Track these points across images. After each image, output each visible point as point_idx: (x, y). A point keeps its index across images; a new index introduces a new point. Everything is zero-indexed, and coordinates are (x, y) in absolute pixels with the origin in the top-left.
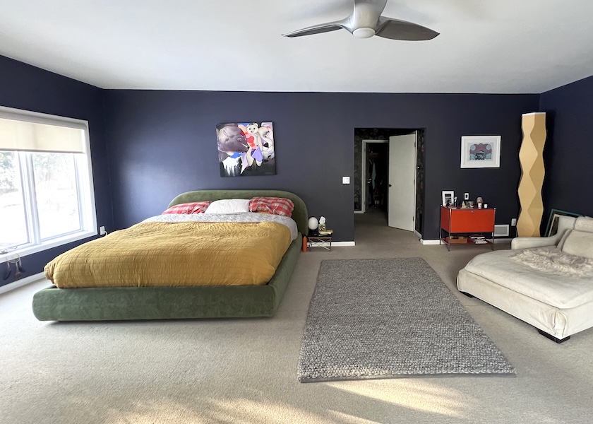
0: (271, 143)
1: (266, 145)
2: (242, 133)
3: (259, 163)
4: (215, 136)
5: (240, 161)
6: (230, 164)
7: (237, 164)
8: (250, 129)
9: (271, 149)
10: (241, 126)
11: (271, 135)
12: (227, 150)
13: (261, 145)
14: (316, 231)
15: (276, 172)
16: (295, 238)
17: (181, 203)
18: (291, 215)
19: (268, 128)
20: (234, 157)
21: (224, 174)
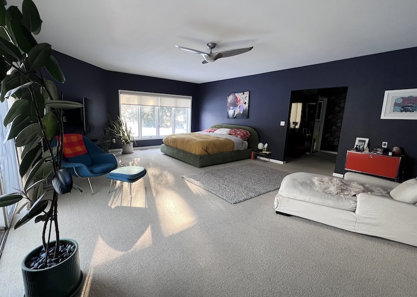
0: (247, 102)
1: (245, 103)
2: (236, 98)
3: (241, 112)
4: (227, 99)
6: (231, 112)
8: (239, 96)
9: (247, 105)
10: (236, 94)
11: (248, 98)
13: (243, 103)
14: (262, 150)
15: (248, 118)
16: (241, 149)
17: (212, 128)
18: (246, 139)
19: (247, 94)
20: (232, 109)
21: (228, 117)
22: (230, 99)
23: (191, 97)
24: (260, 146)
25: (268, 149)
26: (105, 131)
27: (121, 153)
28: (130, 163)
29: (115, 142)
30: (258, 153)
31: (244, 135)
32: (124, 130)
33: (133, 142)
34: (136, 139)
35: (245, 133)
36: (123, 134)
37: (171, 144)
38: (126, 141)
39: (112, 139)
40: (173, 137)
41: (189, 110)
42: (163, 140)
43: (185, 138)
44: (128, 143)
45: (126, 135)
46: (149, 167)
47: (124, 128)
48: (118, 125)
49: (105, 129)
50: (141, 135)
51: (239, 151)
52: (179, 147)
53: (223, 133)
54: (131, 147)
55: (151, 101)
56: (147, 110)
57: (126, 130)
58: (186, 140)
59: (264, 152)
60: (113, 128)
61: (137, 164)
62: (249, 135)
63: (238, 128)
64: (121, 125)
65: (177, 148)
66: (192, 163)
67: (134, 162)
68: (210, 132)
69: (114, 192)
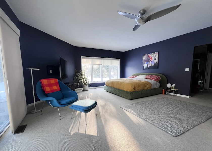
0: (157, 58)
1: (156, 59)
2: (149, 57)
3: (153, 65)
4: (142, 58)
5: (148, 65)
6: (145, 66)
7: (147, 66)
8: (151, 55)
9: (157, 60)
10: (149, 55)
11: (157, 56)
12: (145, 62)
13: (154, 59)
14: (170, 88)
15: (158, 68)
16: (156, 88)
17: (133, 75)
18: (158, 81)
19: (156, 54)
20: (146, 64)
21: (143, 69)
22: (145, 58)
23: (120, 59)
24: (169, 85)
25: (175, 87)
26: (74, 78)
27: (82, 90)
28: (87, 97)
29: (79, 84)
30: (169, 90)
31: (157, 78)
32: (84, 78)
33: (89, 84)
34: (90, 83)
35: (157, 77)
36: (83, 80)
37: (110, 85)
38: (85, 84)
39: (77, 83)
40: (111, 81)
41: (119, 67)
42: (105, 83)
43: (119, 81)
44: (86, 85)
45: (85, 80)
46: (98, 99)
47: (83, 76)
48: (80, 75)
49: (74, 77)
50: (93, 80)
51: (154, 89)
52: (115, 87)
53: (142, 78)
54: (87, 87)
55: (98, 62)
56: (96, 67)
57: (85, 78)
58: (120, 82)
59: (172, 90)
60: (77, 76)
61: (90, 97)
62: (160, 78)
63: (152, 75)
64: (82, 75)
65: (114, 87)
66: (125, 97)
67: (89, 96)
68: (132, 78)
69: (75, 118)
